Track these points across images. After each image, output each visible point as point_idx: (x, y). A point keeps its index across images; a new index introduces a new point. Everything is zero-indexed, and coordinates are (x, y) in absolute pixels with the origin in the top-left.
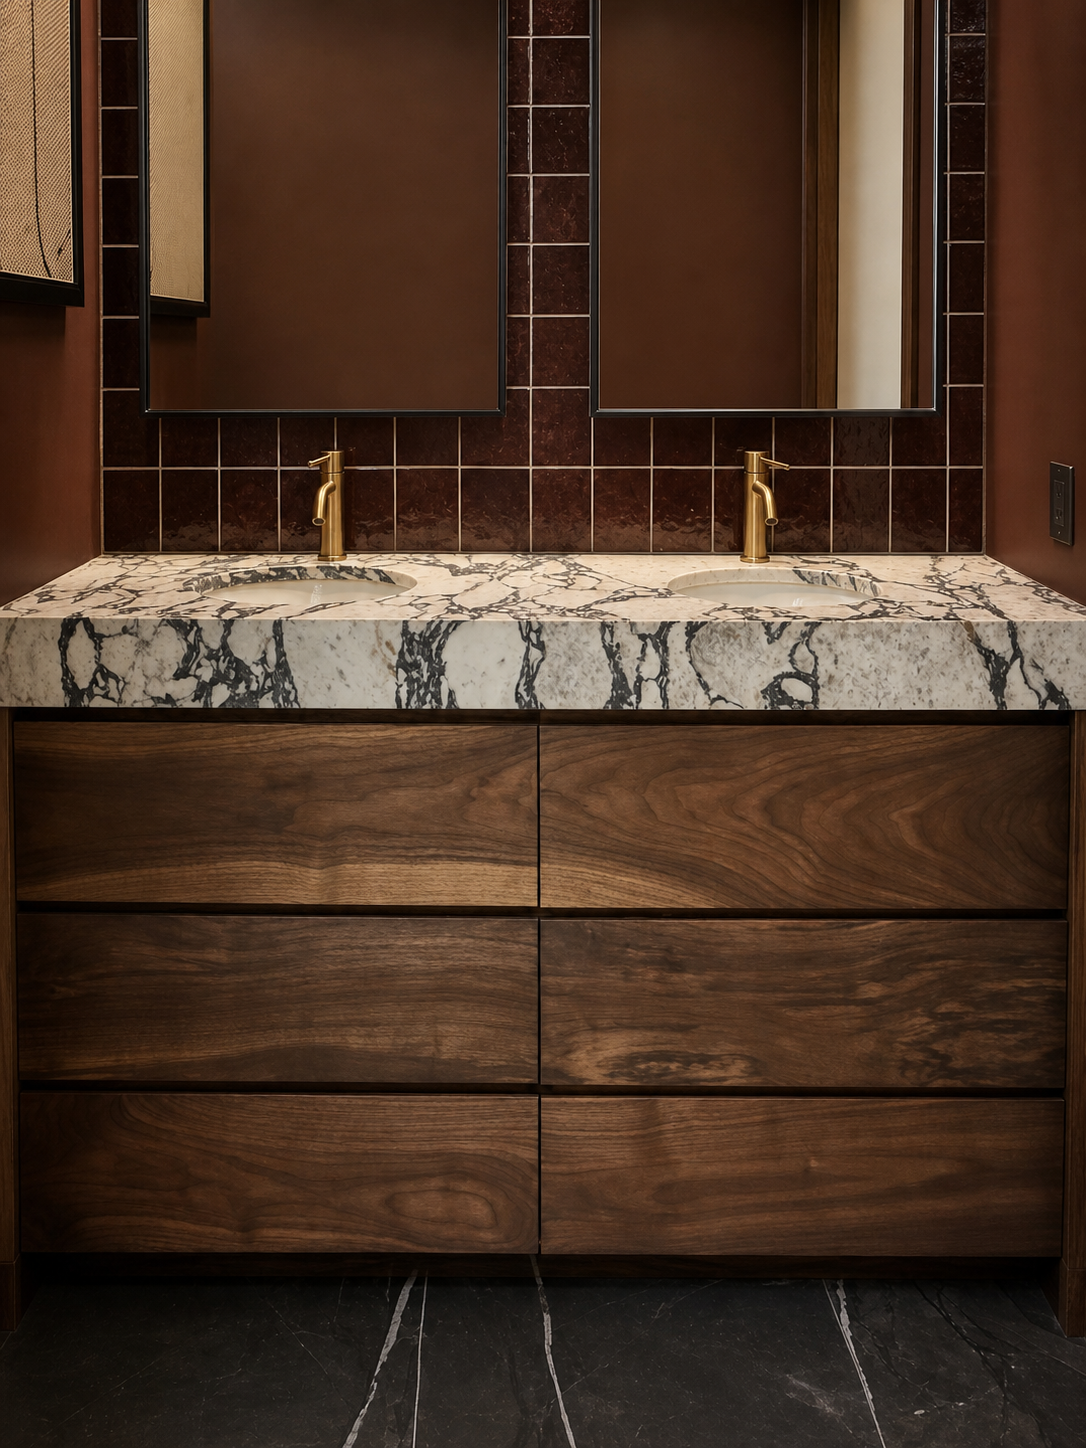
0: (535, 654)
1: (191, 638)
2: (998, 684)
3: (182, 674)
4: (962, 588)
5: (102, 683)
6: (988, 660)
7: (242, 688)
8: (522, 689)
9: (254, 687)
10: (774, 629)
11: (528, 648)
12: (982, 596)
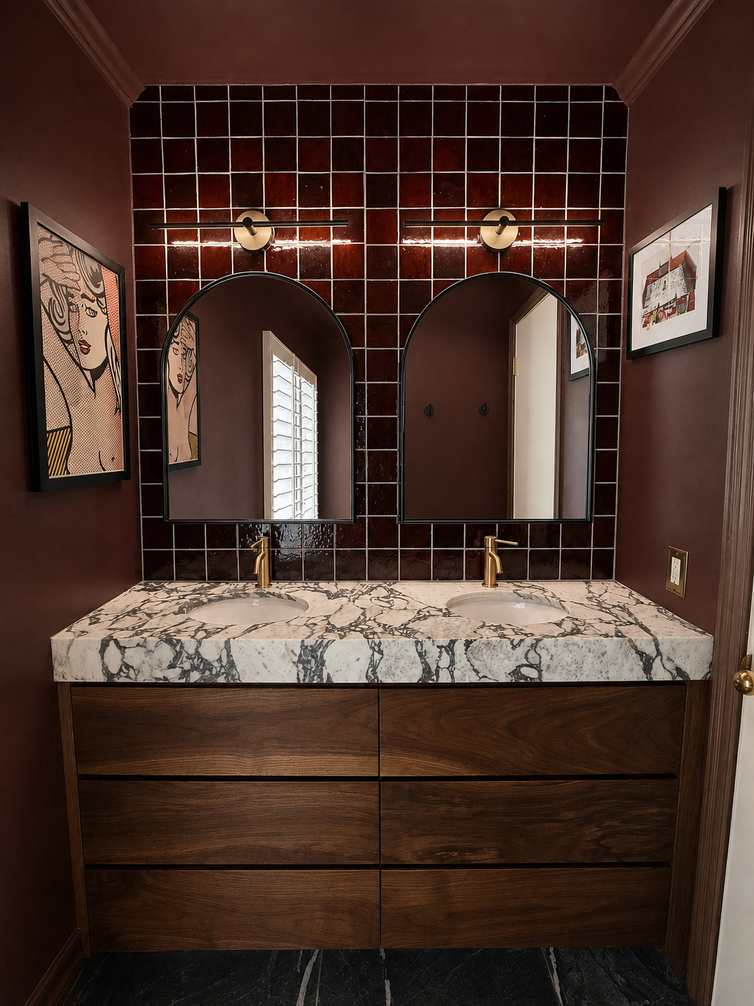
0: (377, 656)
1: (178, 648)
2: (647, 668)
3: (172, 666)
4: (614, 606)
5: (125, 671)
6: (641, 657)
7: (207, 673)
8: (370, 673)
9: (214, 672)
10: (515, 643)
11: (373, 654)
12: (630, 614)
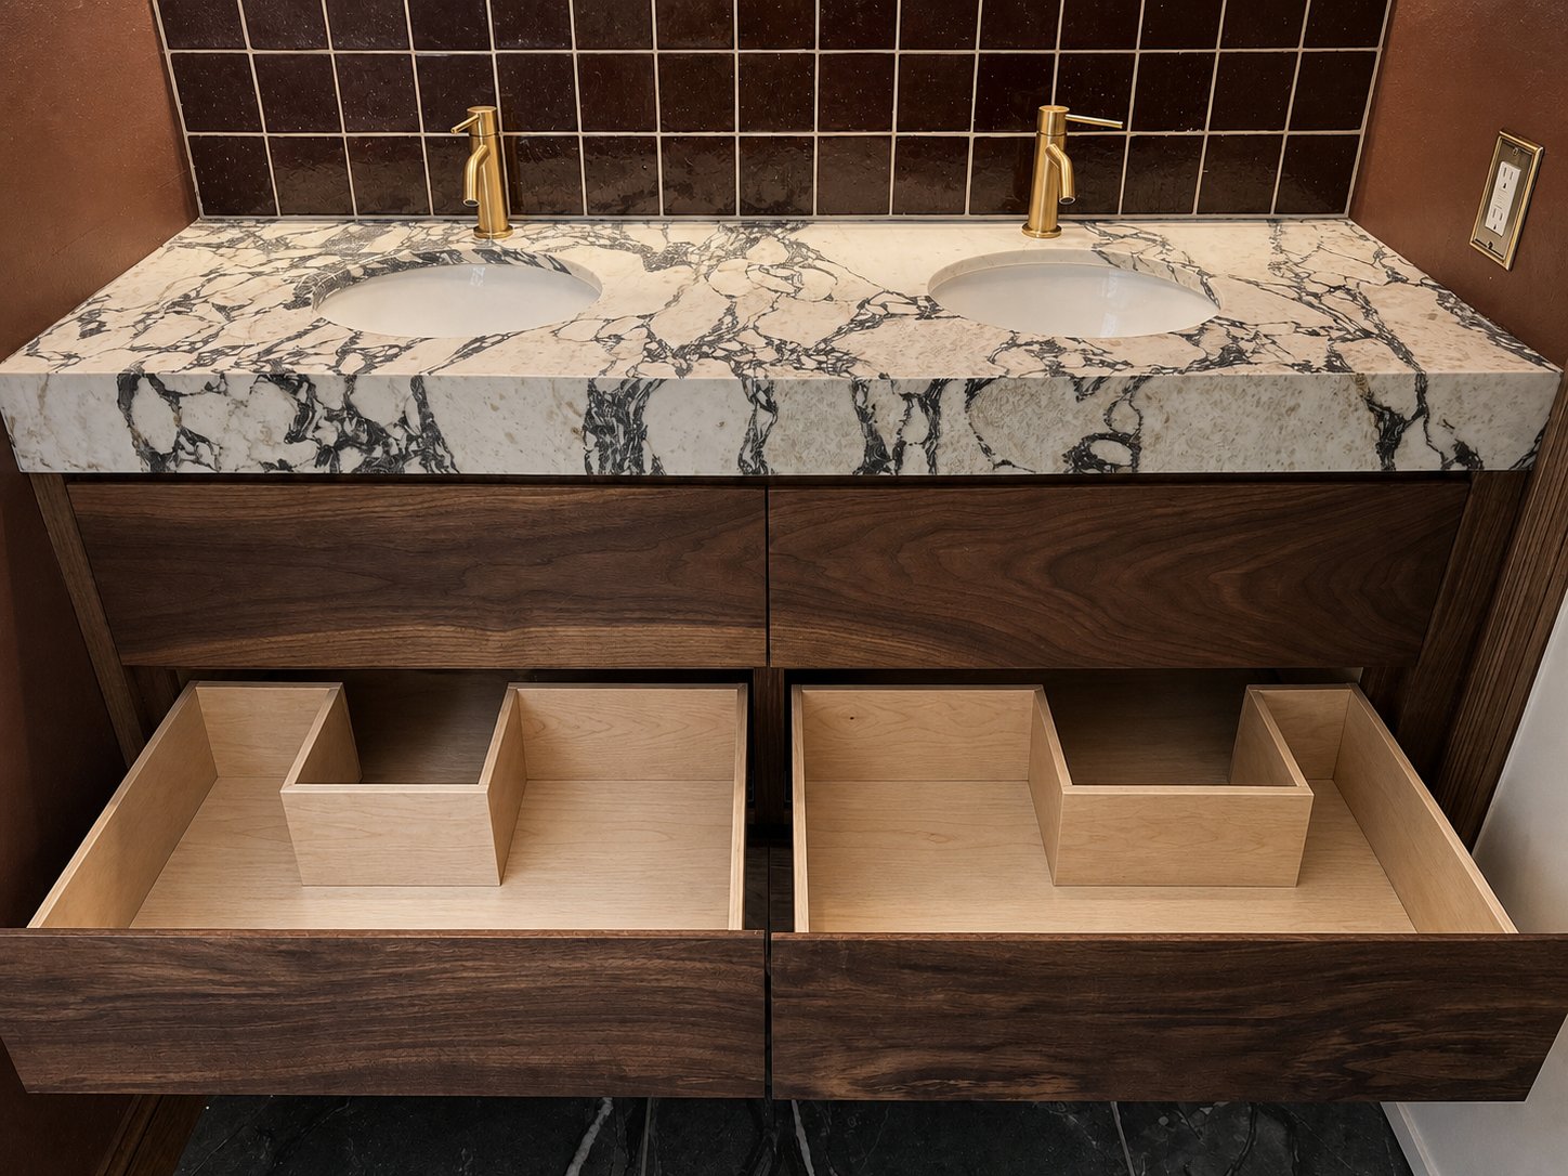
0: (764, 417)
2: (1389, 442)
3: (293, 437)
4: (1333, 290)
5: (189, 448)
6: (1380, 417)
7: (378, 452)
8: (747, 456)
9: (394, 451)
10: (1085, 385)
11: (755, 410)
12: (1368, 310)
